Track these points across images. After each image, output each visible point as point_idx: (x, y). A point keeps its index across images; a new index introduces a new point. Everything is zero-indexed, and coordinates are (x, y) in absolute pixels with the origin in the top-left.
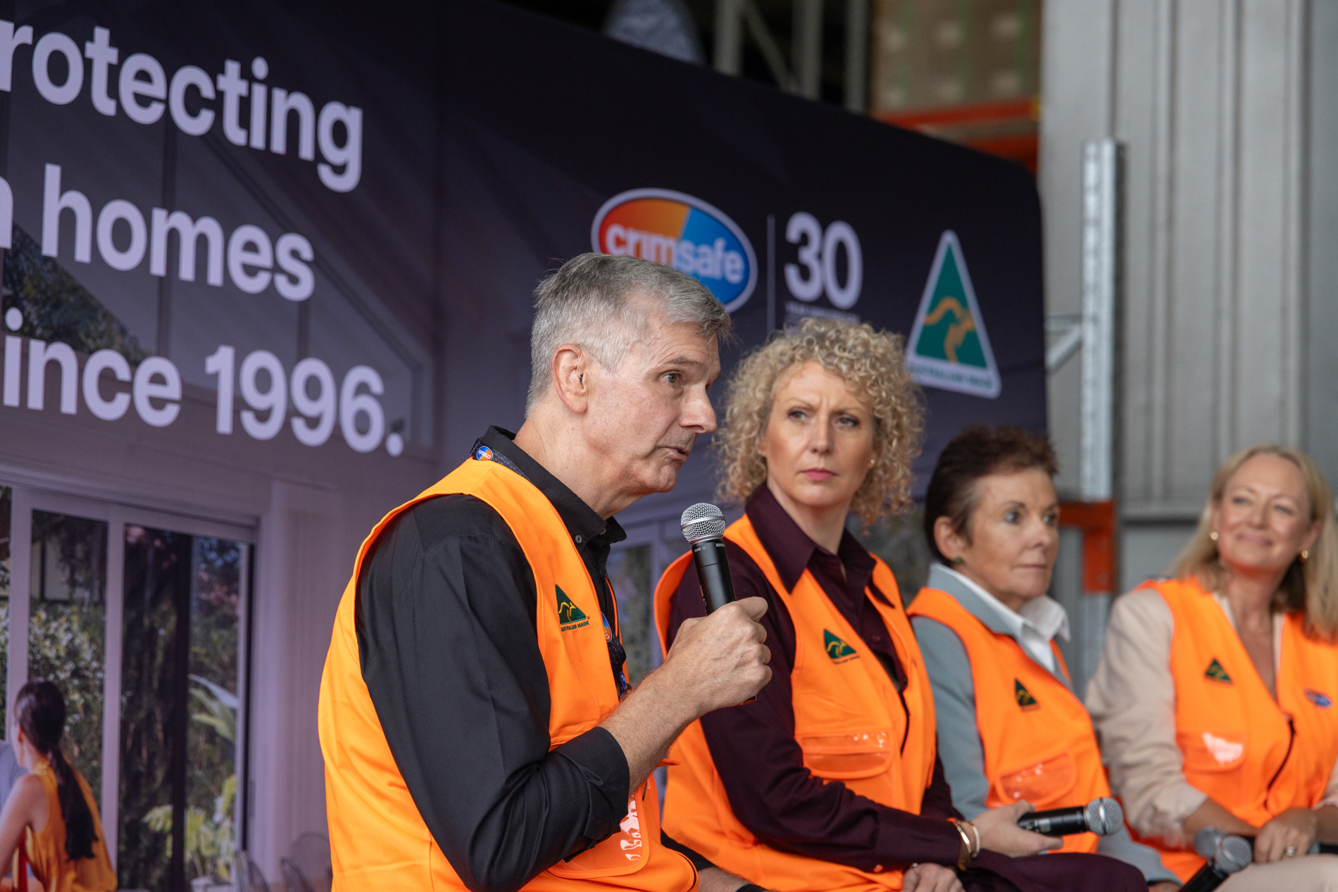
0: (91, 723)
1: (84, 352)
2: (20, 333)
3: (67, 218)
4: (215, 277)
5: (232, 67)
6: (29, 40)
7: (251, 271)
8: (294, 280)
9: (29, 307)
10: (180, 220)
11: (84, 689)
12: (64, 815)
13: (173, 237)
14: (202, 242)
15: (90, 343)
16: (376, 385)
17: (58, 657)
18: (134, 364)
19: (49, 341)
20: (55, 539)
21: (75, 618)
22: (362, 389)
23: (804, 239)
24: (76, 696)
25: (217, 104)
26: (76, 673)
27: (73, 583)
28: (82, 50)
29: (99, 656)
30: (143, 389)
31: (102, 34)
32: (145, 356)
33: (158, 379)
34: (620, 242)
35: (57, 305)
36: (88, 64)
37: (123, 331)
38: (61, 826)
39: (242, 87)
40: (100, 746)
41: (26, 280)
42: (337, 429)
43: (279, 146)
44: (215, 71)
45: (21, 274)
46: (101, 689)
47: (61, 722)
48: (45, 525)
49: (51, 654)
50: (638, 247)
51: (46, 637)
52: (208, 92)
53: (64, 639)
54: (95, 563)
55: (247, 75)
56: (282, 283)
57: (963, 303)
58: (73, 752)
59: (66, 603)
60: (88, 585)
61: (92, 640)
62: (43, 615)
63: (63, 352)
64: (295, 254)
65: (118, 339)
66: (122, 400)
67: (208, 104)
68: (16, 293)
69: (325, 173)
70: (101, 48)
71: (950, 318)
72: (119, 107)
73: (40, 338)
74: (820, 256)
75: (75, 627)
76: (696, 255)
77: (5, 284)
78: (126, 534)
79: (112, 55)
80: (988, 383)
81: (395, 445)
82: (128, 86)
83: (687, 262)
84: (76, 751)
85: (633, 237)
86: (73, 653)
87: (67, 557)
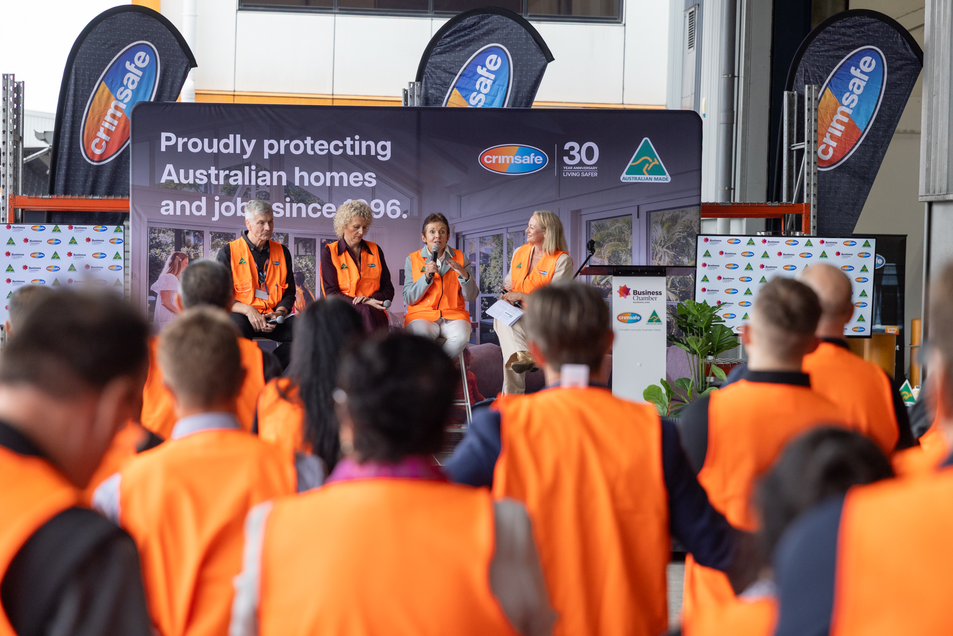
0: (312, 280)
1: (307, 204)
2: (290, 202)
3: (302, 178)
4: (345, 184)
5: (348, 139)
6: (289, 143)
7: (356, 182)
8: (370, 182)
9: (291, 197)
10: (334, 174)
11: (310, 273)
12: (305, 299)
13: (332, 178)
14: (341, 178)
15: (309, 202)
16: (398, 203)
17: (302, 267)
18: (322, 205)
19: (298, 203)
20: (301, 243)
21: (307, 259)
22: (393, 204)
23: (572, 148)
24: (308, 275)
25: (344, 147)
26: (307, 270)
27: (306, 252)
28: (303, 142)
29: (314, 266)
30: (325, 210)
31: (309, 138)
32: (325, 204)
33: (329, 208)
34: (488, 159)
35: (300, 195)
36: (305, 145)
37: (319, 199)
38: (304, 301)
39: (352, 142)
40: (315, 284)
41: (291, 191)
42: (385, 215)
43: (364, 153)
44: (343, 140)
45: (289, 190)
46: (315, 273)
47: (304, 279)
48: (297, 241)
49: (301, 266)
50: (497, 160)
51: (299, 263)
52: (341, 144)
53: (304, 263)
54: (312, 247)
55: (353, 139)
56: (366, 184)
57: (653, 157)
58: (307, 286)
59: (304, 256)
60: (311, 252)
61: (312, 263)
62: (298, 259)
63: (302, 205)
64: (370, 177)
65: (317, 201)
66: (319, 214)
67: (341, 148)
68: (288, 194)
69: (379, 158)
70: (309, 141)
71: (646, 161)
72: (315, 152)
73: (295, 203)
74: (579, 152)
75: (307, 260)
76: (522, 159)
77: (285, 193)
78: (321, 241)
79: (312, 142)
80: (666, 179)
81: (405, 216)
82: (317, 147)
83: (518, 161)
84: (308, 286)
85: (494, 158)
86: (306, 266)
87: (304, 246)
